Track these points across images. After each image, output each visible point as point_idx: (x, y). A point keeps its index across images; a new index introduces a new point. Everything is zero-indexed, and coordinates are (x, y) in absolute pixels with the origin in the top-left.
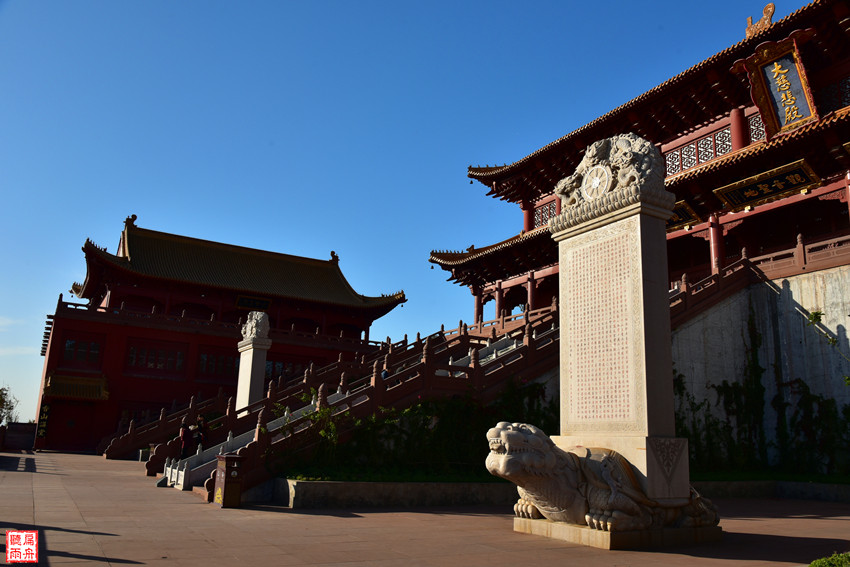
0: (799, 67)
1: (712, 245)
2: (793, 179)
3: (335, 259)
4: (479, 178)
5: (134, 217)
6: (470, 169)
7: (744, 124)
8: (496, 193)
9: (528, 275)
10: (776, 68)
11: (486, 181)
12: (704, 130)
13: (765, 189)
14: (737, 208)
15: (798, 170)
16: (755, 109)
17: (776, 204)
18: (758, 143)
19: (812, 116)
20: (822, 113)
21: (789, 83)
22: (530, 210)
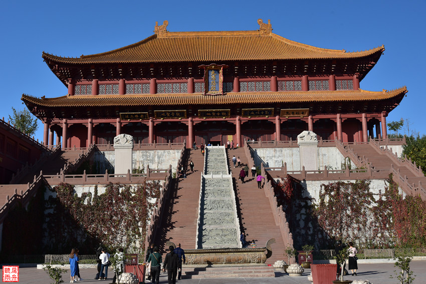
0: (221, 74)
1: (190, 127)
2: (221, 114)
7: (193, 84)
10: (213, 72)
12: (176, 81)
13: (214, 114)
14: (201, 116)
17: (214, 119)
18: (199, 94)
19: (220, 91)
20: (223, 92)
21: (217, 78)
22: (74, 85)
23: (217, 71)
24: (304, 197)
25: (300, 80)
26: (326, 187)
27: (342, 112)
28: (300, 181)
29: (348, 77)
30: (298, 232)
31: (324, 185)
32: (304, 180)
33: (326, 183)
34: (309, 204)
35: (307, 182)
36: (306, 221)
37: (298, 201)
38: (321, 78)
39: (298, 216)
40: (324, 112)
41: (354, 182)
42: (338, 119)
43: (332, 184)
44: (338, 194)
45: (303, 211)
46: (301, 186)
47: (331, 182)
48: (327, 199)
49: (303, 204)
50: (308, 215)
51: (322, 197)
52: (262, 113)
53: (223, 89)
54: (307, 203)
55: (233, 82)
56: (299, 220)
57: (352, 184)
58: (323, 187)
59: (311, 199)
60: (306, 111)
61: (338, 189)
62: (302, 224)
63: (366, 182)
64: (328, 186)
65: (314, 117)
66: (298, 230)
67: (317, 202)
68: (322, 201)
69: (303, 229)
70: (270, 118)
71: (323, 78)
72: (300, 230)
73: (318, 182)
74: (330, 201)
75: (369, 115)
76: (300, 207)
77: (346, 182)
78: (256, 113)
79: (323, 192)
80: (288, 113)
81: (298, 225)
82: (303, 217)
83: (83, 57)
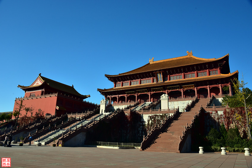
0: (162, 75)
1: (149, 96)
2: (161, 89)
3: (73, 86)
4: (107, 77)
5: (41, 74)
6: (105, 75)
7: (153, 79)
8: (110, 80)
9: (118, 95)
10: (159, 74)
11: (108, 78)
12: (147, 79)
13: (157, 90)
14: (153, 91)
15: (162, 89)
16: (155, 78)
17: (158, 92)
18: (155, 83)
19: (162, 81)
20: (163, 81)
21: (160, 76)
22: (115, 84)
23: (160, 73)
24: (142, 121)
25: (194, 73)
26: (150, 117)
27: (210, 85)
28: (141, 115)
29: (216, 69)
30: (139, 136)
31: (149, 116)
32: (142, 114)
33: (150, 115)
34: (144, 124)
35: (143, 115)
36: (142, 131)
37: (139, 123)
38: (203, 71)
39: (139, 129)
40: (202, 85)
41: (161, 114)
42: (208, 87)
43: (153, 116)
44: (155, 120)
45: (141, 127)
46: (141, 116)
47: (152, 115)
48: (150, 122)
49: (141, 124)
50: (143, 128)
51: (148, 121)
52: (175, 88)
53: (163, 80)
54: (143, 123)
55: (167, 77)
56: (140, 131)
57: (160, 116)
58: (149, 117)
59: (144, 122)
60: (193, 85)
61: (155, 118)
62: (140, 132)
63: (166, 114)
64: (151, 116)
65: (197, 88)
66: (139, 135)
67: (147, 123)
68: (149, 122)
69: (141, 134)
70: (179, 90)
71: (204, 71)
72: (139, 134)
73: (147, 115)
74: (151, 123)
75: (222, 85)
76: (140, 125)
77: (158, 115)
78: (173, 88)
79: (149, 119)
80: (186, 87)
81: (139, 132)
82: (141, 129)
83: (120, 74)
